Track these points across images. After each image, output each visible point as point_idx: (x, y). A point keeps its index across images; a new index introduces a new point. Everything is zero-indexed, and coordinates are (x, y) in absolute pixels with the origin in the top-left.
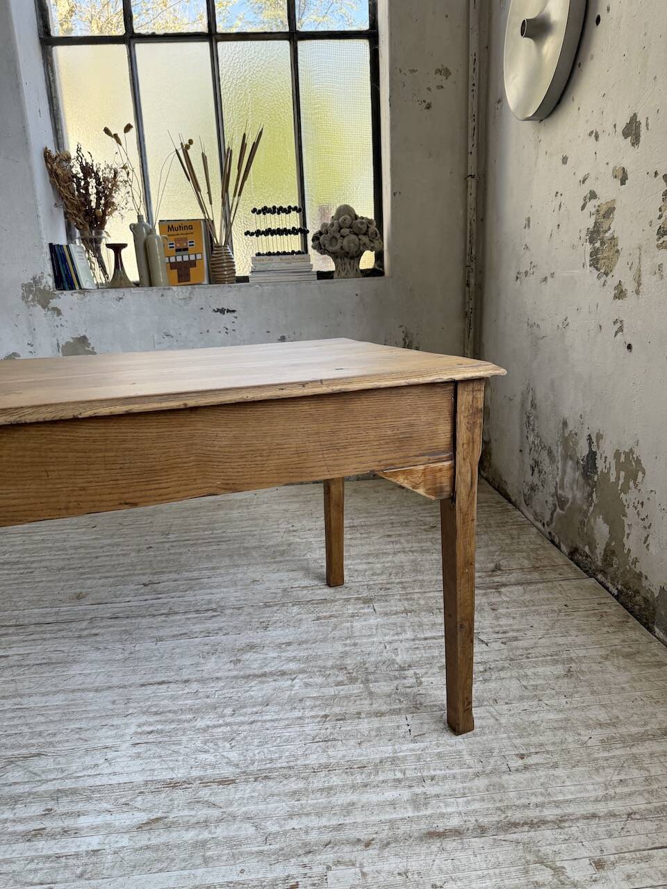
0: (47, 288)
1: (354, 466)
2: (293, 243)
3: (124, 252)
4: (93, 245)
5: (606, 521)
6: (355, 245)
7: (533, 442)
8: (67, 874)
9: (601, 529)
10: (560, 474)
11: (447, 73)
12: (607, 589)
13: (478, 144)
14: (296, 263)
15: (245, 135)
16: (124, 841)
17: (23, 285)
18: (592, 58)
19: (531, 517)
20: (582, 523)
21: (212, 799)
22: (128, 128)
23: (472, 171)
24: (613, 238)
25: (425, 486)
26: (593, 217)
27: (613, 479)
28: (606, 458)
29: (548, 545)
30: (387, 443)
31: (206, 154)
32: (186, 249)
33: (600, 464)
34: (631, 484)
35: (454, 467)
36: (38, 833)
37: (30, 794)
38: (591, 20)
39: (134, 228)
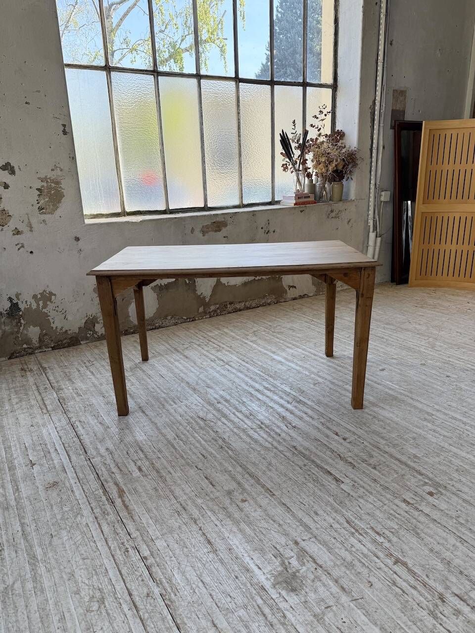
9: (33, 331)
28: (26, 301)
33: (22, 306)
34: (48, 303)
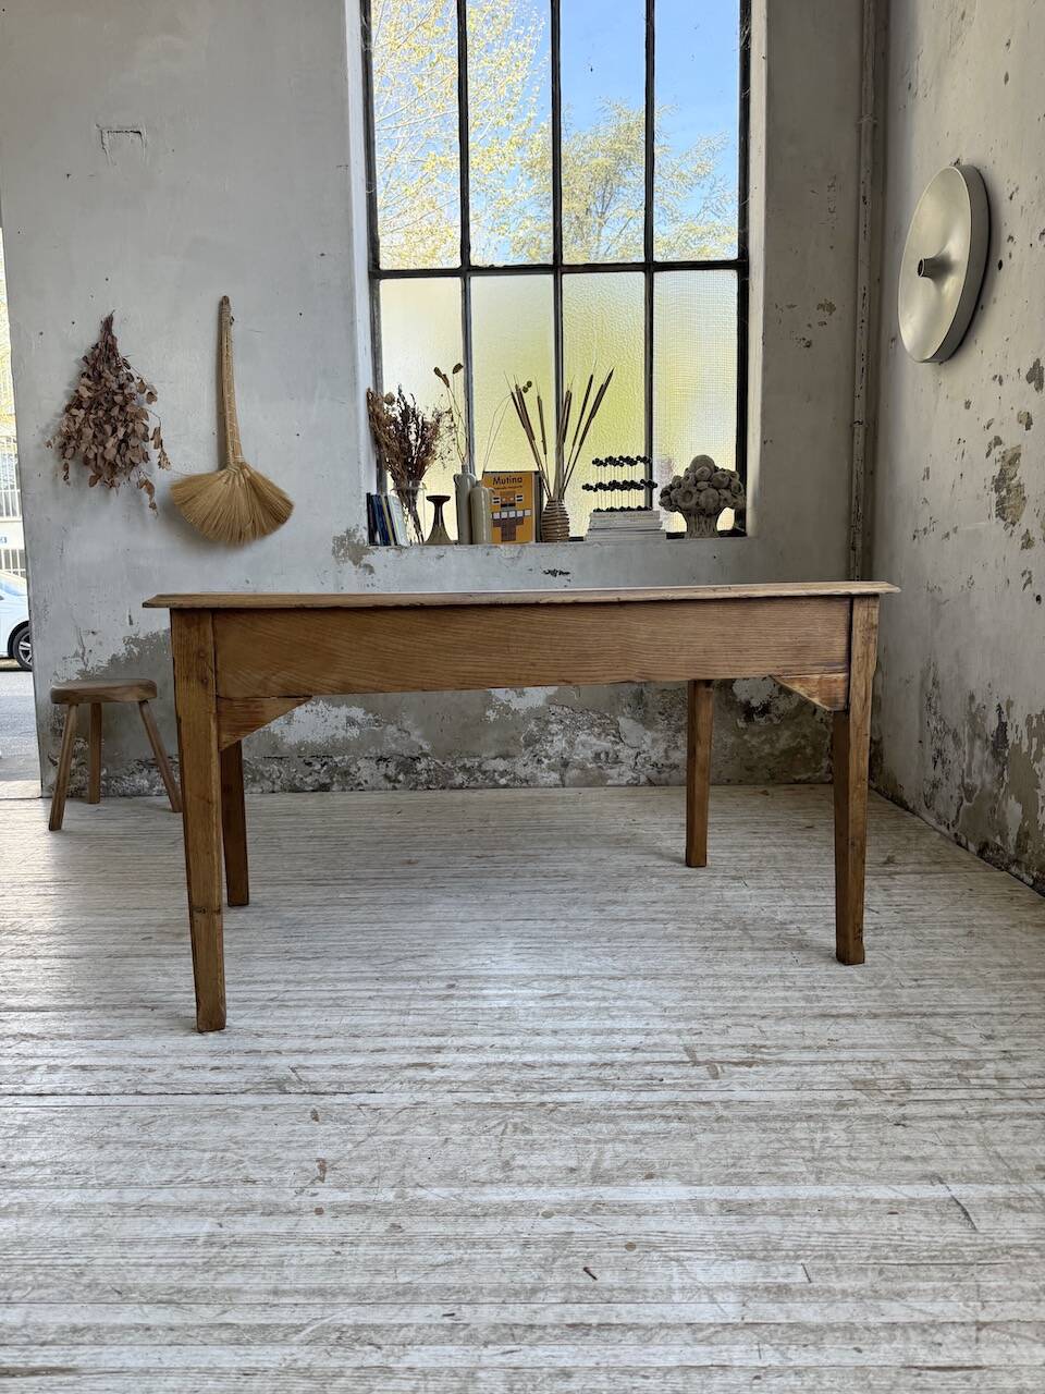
0: (361, 542)
1: (754, 669)
2: (636, 498)
3: (445, 505)
4: (408, 497)
5: (1019, 800)
6: (714, 501)
7: (936, 728)
8: (486, 1018)
9: (1013, 810)
10: (967, 758)
11: (831, 308)
12: (1022, 880)
13: (867, 387)
14: (642, 521)
15: (592, 376)
16: (531, 1004)
17: (335, 538)
18: (995, 301)
19: (933, 822)
20: (993, 811)
21: (605, 987)
22: (457, 368)
23: (859, 417)
24: (1019, 485)
25: (820, 695)
26: (999, 464)
27: (1025, 750)
28: (1017, 726)
29: (952, 846)
30: (785, 650)
31: (541, 398)
32: (513, 505)
33: (1011, 735)
35: (849, 679)
36: (448, 997)
37: (428, 977)
38: (994, 264)
39: (457, 479)
